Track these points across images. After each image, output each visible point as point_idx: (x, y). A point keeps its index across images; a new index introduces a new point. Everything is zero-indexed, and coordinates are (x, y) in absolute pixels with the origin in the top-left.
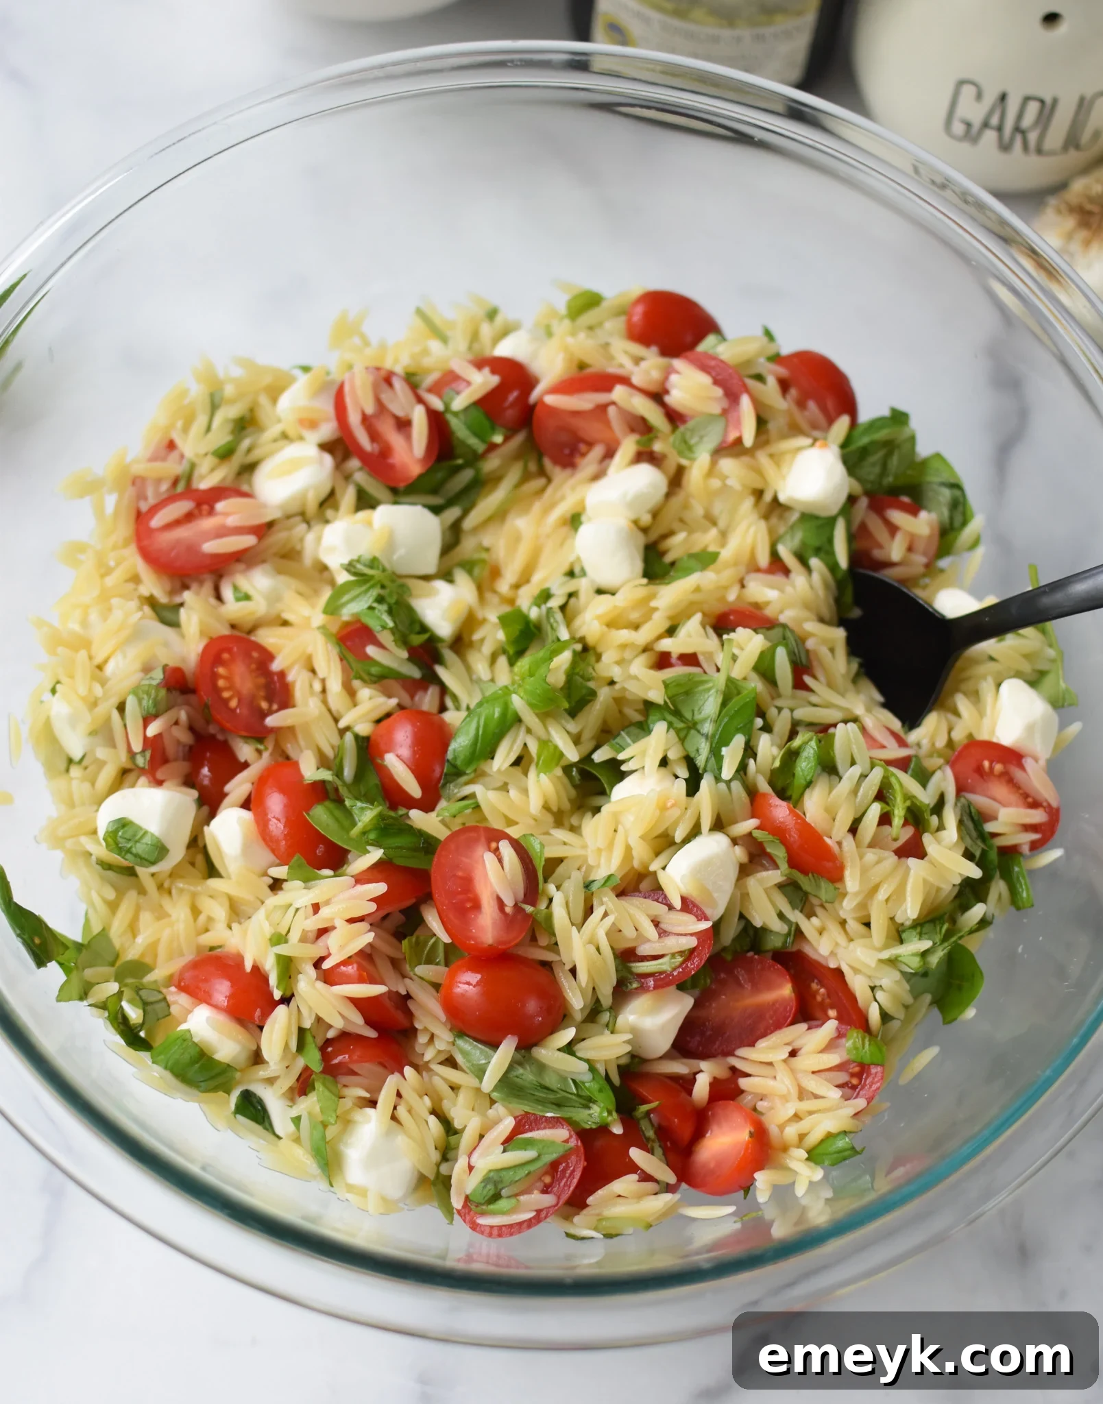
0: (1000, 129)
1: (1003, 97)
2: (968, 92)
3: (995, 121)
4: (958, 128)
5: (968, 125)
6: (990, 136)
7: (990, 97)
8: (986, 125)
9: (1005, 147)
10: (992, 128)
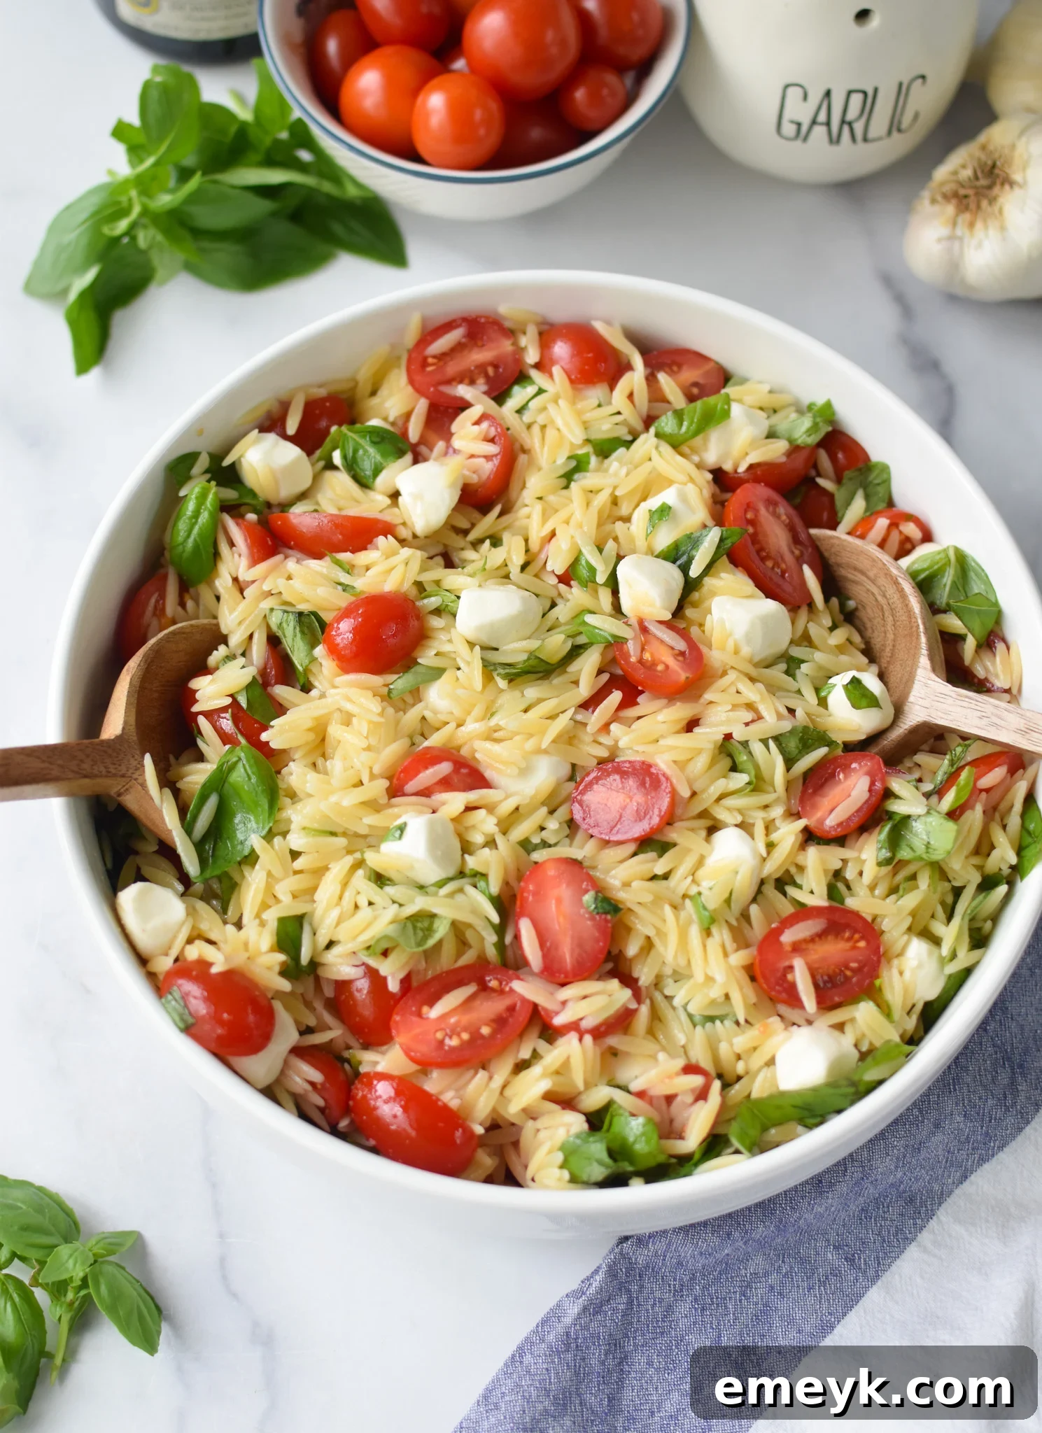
0: (828, 124)
1: (828, 94)
2: (794, 94)
3: (822, 117)
4: (789, 129)
5: (799, 125)
6: (820, 131)
7: (815, 96)
8: (814, 122)
9: (834, 140)
10: (821, 124)
